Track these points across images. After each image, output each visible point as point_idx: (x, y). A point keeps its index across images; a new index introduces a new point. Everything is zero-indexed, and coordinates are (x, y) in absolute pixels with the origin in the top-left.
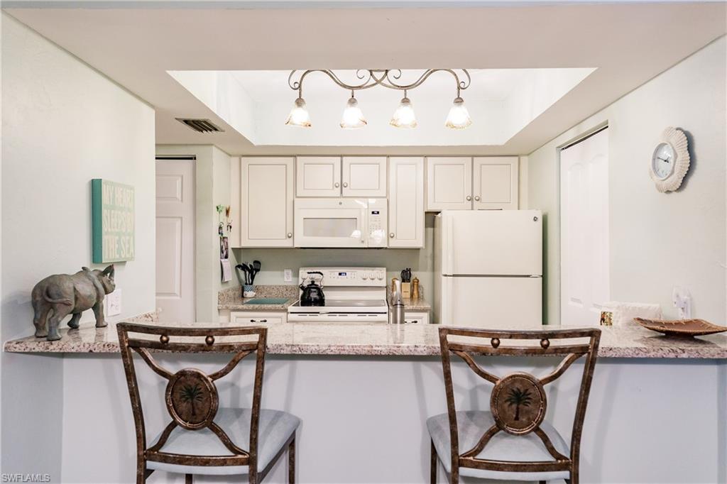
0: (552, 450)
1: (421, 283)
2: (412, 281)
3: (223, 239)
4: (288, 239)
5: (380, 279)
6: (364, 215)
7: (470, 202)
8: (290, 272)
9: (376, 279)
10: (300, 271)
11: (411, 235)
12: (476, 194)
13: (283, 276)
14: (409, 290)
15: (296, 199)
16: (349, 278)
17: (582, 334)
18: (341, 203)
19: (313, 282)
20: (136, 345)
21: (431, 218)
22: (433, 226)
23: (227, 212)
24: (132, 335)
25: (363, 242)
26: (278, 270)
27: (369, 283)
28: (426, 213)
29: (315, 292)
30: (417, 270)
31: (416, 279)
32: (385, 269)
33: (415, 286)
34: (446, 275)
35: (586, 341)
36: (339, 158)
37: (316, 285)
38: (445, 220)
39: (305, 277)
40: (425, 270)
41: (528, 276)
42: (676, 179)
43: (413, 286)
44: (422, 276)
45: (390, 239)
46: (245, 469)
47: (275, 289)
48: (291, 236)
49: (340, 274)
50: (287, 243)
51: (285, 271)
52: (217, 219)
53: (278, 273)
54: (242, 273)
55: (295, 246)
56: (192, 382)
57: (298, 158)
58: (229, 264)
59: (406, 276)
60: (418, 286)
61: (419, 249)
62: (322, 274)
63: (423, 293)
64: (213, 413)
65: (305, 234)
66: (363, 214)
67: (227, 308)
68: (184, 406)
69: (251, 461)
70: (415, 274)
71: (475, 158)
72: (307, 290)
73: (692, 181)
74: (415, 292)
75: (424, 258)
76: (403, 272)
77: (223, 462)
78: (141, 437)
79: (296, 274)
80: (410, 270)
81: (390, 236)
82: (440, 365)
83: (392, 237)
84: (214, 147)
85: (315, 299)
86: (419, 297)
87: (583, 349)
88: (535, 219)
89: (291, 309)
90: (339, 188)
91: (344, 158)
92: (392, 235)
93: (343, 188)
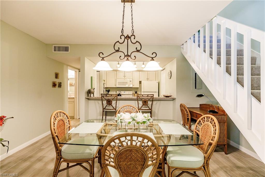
0: (149, 108)
3: (104, 85)
6: (129, 82)
8: (115, 92)
9: (131, 93)
11: (137, 85)
12: (148, 78)
15: (117, 79)
16: (126, 93)
17: (152, 95)
18: (124, 79)
20: (103, 96)
21: (140, 82)
22: (141, 84)
23: (104, 81)
24: (102, 95)
25: (128, 86)
26: (113, 91)
27: (129, 94)
32: (132, 91)
34: (142, 92)
35: (152, 96)
36: (124, 72)
38: (142, 82)
39: (118, 93)
40: (139, 92)
41: (156, 92)
42: (170, 77)
46: (115, 110)
48: (116, 85)
49: (124, 92)
50: (115, 86)
52: (103, 82)
54: (106, 92)
55: (117, 87)
56: (109, 100)
57: (117, 71)
58: (105, 90)
61: (138, 88)
62: (121, 92)
64: (112, 104)
65: (118, 85)
68: (108, 103)
69: (116, 109)
70: (137, 92)
71: (148, 72)
73: (171, 77)
75: (139, 89)
77: (112, 109)
78: (103, 107)
81: (133, 85)
82: (137, 101)
87: (152, 97)
88: (157, 82)
93: (125, 77)
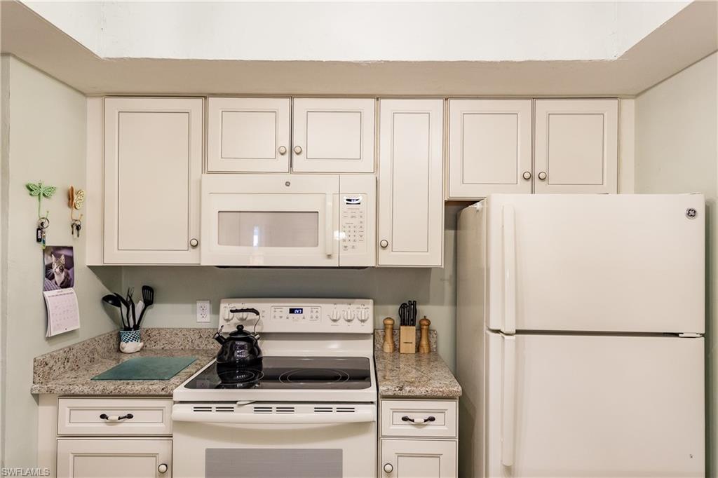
1: (433, 325)
2: (417, 323)
4: (191, 249)
5: (363, 321)
6: (332, 207)
7: (529, 183)
8: (207, 305)
9: (356, 321)
10: (222, 306)
11: (420, 244)
12: (540, 167)
13: (194, 312)
14: (413, 339)
15: (205, 176)
16: (308, 318)
18: (288, 184)
19: (240, 328)
21: (456, 211)
22: (455, 226)
23: (70, 196)
25: (329, 256)
27: (342, 328)
28: (447, 203)
29: (242, 347)
30: (426, 302)
31: (425, 318)
32: (371, 301)
33: (424, 332)
34: (498, 331)
36: (287, 101)
37: (246, 333)
39: (228, 316)
40: (441, 303)
41: (676, 335)
43: (419, 330)
44: (437, 314)
45: (380, 250)
47: (180, 334)
49: (292, 311)
50: (190, 258)
51: (199, 304)
53: (187, 307)
57: (211, 100)
59: (408, 314)
60: (429, 331)
61: (431, 268)
62: (258, 313)
63: (436, 342)
65: (221, 242)
66: (329, 204)
67: (50, 391)
70: (424, 310)
71: (538, 102)
72: (227, 342)
74: (424, 342)
76: (403, 306)
79: (216, 310)
80: (414, 303)
81: (381, 246)
83: (384, 248)
84: (11, 60)
85: (242, 361)
86: (430, 351)
89: (181, 392)
90: (287, 156)
91: (296, 101)
92: (384, 243)
93: (295, 156)
